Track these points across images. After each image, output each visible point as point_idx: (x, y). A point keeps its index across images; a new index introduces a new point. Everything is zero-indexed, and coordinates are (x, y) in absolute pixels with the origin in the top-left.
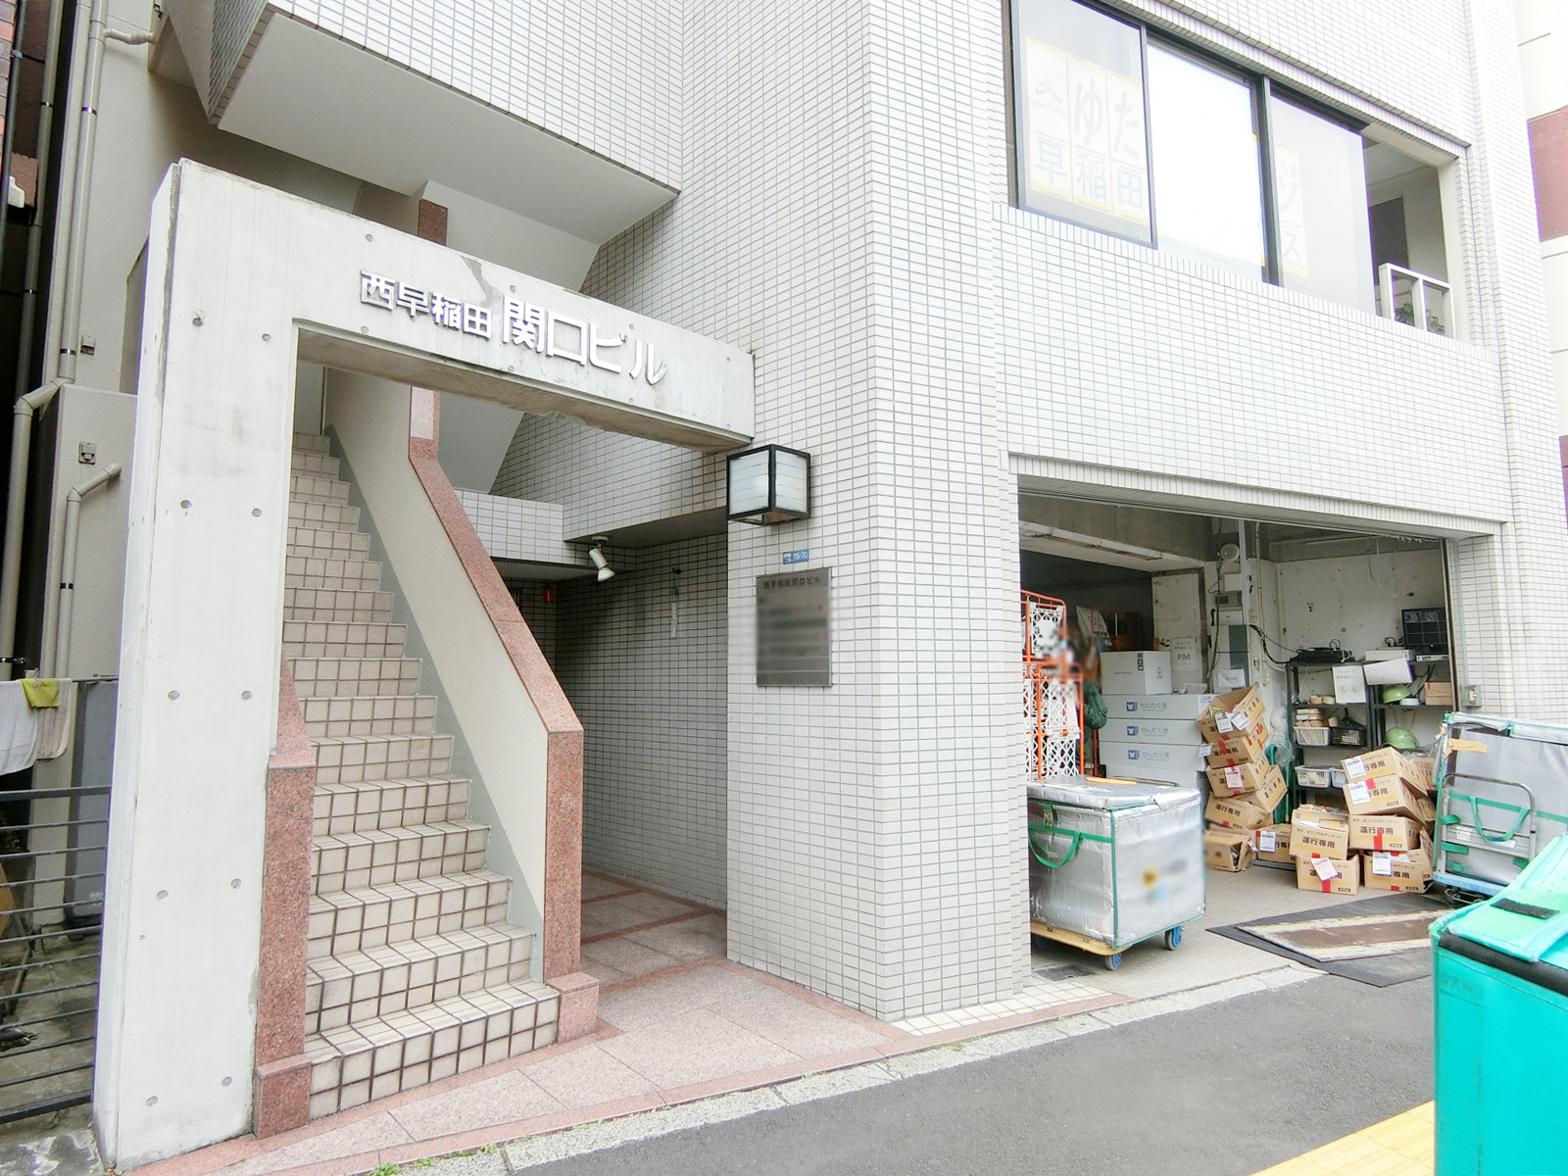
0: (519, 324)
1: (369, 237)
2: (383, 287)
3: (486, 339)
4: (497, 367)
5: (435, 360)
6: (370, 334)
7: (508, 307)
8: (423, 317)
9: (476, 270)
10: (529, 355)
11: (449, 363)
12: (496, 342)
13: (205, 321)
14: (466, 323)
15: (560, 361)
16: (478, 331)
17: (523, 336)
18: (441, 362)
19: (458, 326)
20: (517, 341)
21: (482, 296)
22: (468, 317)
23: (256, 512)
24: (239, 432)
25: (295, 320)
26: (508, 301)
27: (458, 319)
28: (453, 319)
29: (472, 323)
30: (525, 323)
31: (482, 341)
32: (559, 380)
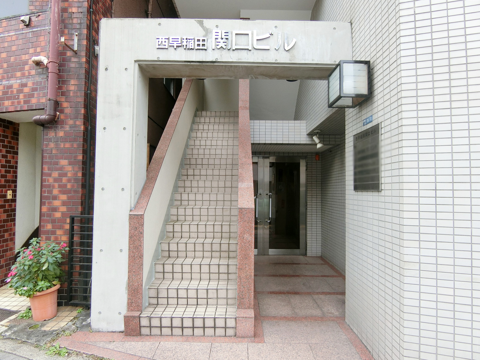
0: (219, 40)
1: (160, 24)
2: (164, 40)
3: (206, 50)
4: (211, 60)
5: (186, 63)
6: (160, 59)
7: (214, 34)
8: (180, 48)
9: (201, 24)
10: (225, 52)
11: (192, 64)
12: (210, 50)
13: (108, 69)
14: (196, 45)
15: (239, 51)
16: (201, 47)
17: (222, 44)
18: (189, 64)
19: (193, 48)
20: (218, 47)
21: (203, 33)
22: (197, 43)
23: (124, 129)
24: (119, 103)
25: (135, 61)
26: (214, 31)
27: (193, 45)
28: (191, 46)
29: (199, 45)
30: (222, 39)
31: (204, 51)
32: (239, 59)
